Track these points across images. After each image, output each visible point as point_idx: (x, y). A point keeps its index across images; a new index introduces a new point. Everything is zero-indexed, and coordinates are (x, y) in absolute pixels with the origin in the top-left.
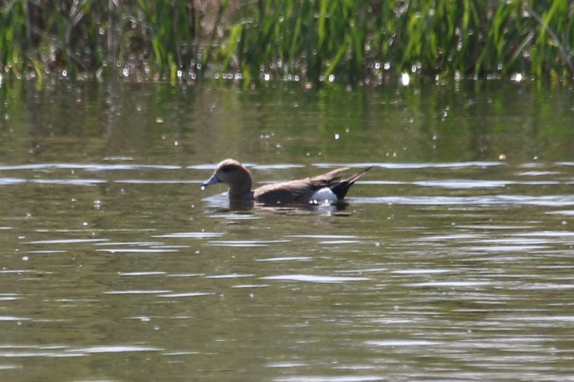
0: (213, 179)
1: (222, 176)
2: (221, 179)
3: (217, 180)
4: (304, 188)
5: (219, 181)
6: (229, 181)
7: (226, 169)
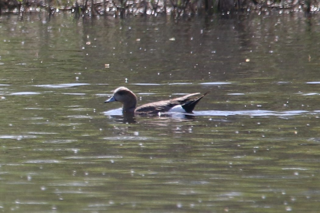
0: (112, 99)
1: (118, 97)
2: (117, 99)
3: (115, 99)
4: (165, 106)
5: (116, 100)
6: (123, 101)
7: (121, 93)
